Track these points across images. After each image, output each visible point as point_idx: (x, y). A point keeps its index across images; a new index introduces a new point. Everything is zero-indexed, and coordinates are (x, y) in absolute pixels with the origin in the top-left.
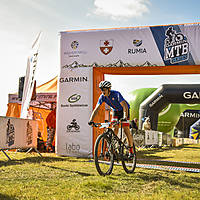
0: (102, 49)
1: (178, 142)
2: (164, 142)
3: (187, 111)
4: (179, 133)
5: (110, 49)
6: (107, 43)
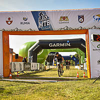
0: (7, 22)
1: (47, 68)
2: (40, 68)
3: (51, 53)
4: (48, 63)
5: (11, 22)
6: (9, 19)
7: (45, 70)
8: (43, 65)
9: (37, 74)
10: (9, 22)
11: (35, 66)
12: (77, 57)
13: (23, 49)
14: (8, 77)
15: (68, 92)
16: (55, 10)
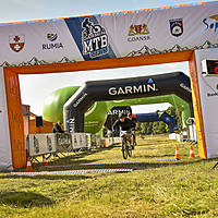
0: (12, 46)
1: (108, 142)
2: (93, 144)
3: (114, 108)
4: (109, 132)
6: (17, 39)
7: (103, 148)
8: (99, 136)
9: (87, 158)
11: (80, 140)
12: (173, 113)
13: (52, 105)
14: (24, 168)
15: (158, 191)
16: (117, 11)
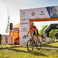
0: (32, 14)
1: (55, 41)
2: (51, 41)
4: (56, 38)
5: (34, 14)
6: (33, 12)
8: (53, 39)
10: (33, 14)
11: (48, 39)
